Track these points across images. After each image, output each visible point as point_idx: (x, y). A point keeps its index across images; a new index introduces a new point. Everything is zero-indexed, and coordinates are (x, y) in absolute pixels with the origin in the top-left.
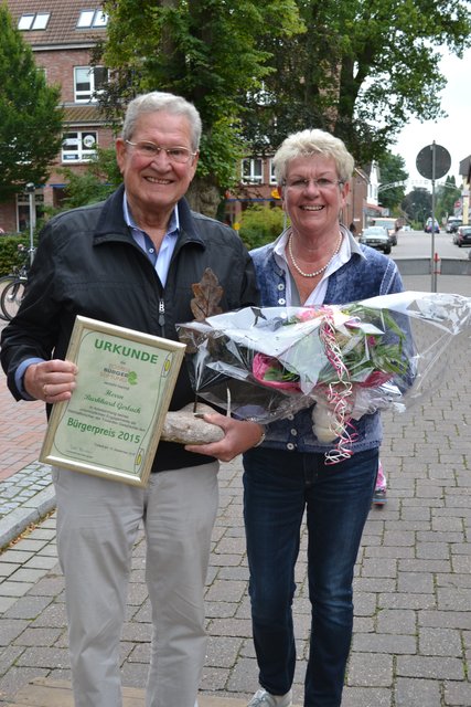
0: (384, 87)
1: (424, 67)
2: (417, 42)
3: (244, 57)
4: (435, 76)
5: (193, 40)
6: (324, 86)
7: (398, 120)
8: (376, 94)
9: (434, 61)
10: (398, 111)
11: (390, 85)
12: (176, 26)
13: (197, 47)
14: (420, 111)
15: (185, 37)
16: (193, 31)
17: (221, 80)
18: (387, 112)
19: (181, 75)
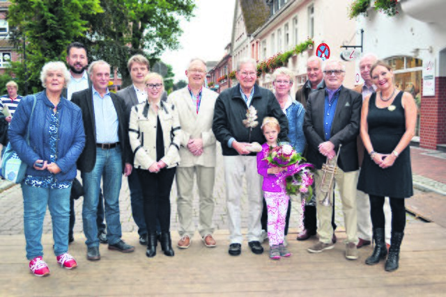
0: (153, 34)
1: (173, 26)
2: (169, 14)
3: (74, 23)
4: (178, 30)
5: (50, 15)
6: (126, 32)
7: (161, 49)
8: (150, 37)
9: (177, 23)
10: (160, 46)
11: (155, 33)
12: (41, 9)
13: (52, 18)
14: (170, 45)
15: (46, 14)
16: (51, 11)
17: (64, 33)
18: (155, 46)
19: (45, 30)
